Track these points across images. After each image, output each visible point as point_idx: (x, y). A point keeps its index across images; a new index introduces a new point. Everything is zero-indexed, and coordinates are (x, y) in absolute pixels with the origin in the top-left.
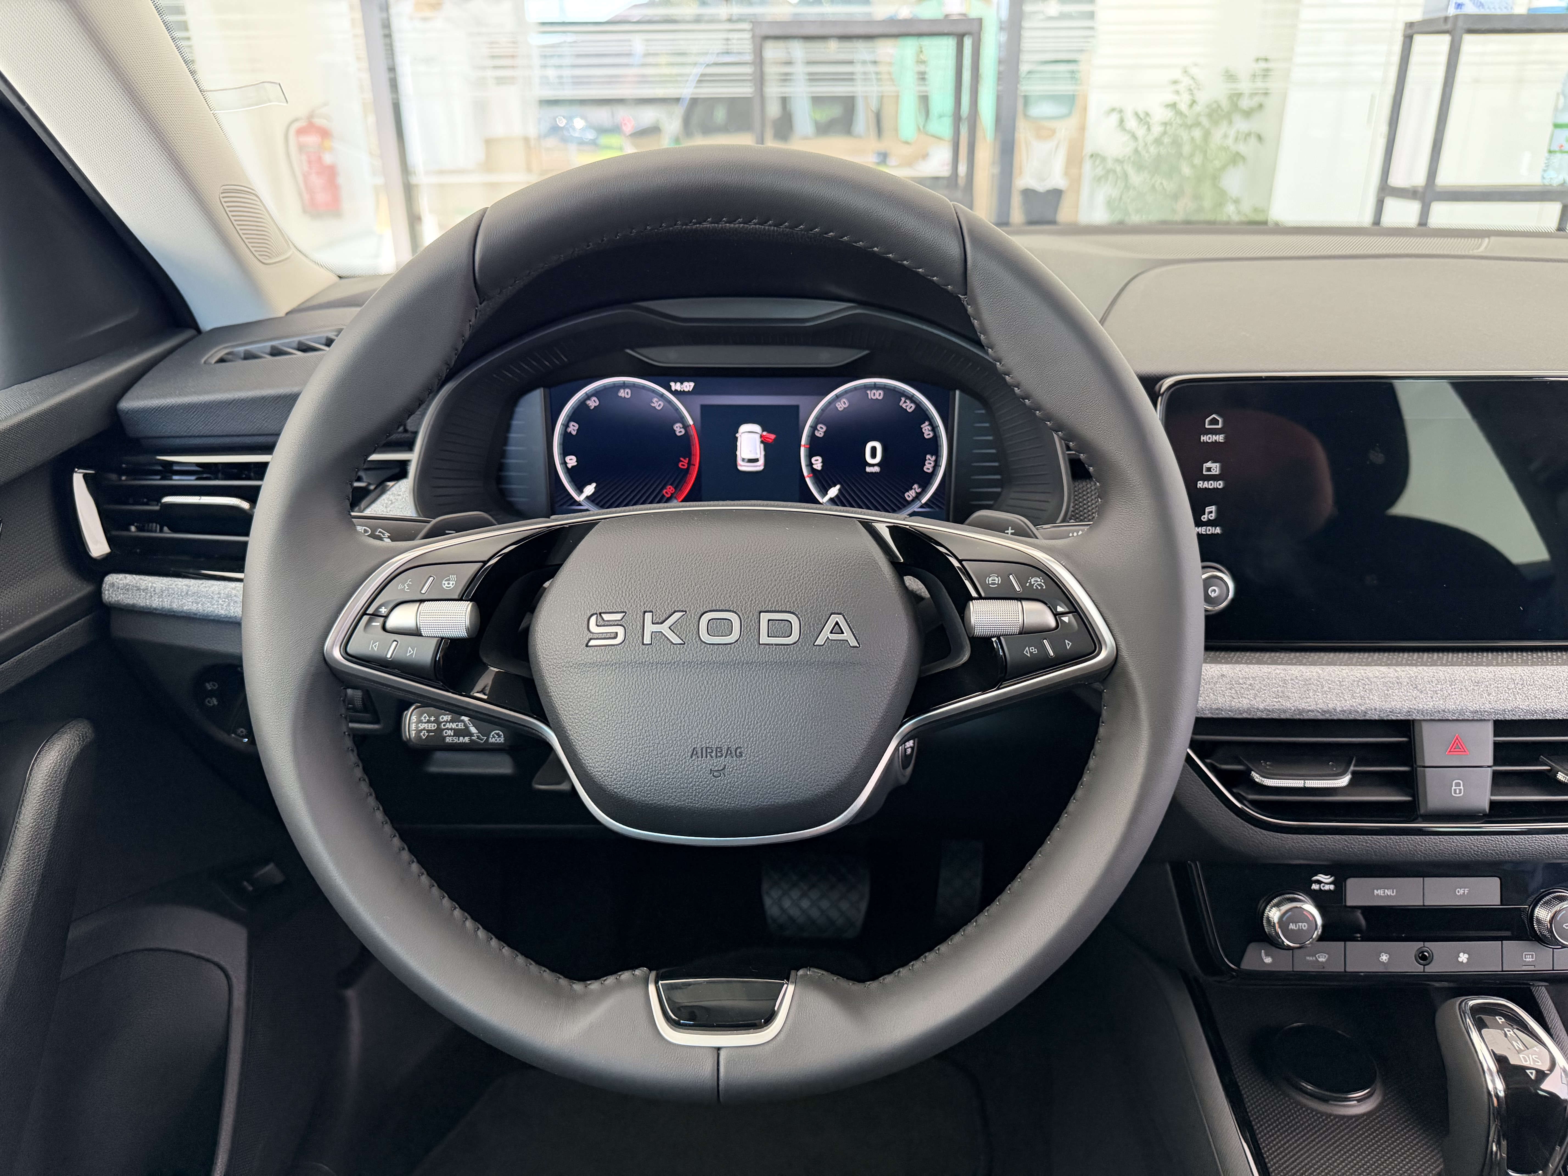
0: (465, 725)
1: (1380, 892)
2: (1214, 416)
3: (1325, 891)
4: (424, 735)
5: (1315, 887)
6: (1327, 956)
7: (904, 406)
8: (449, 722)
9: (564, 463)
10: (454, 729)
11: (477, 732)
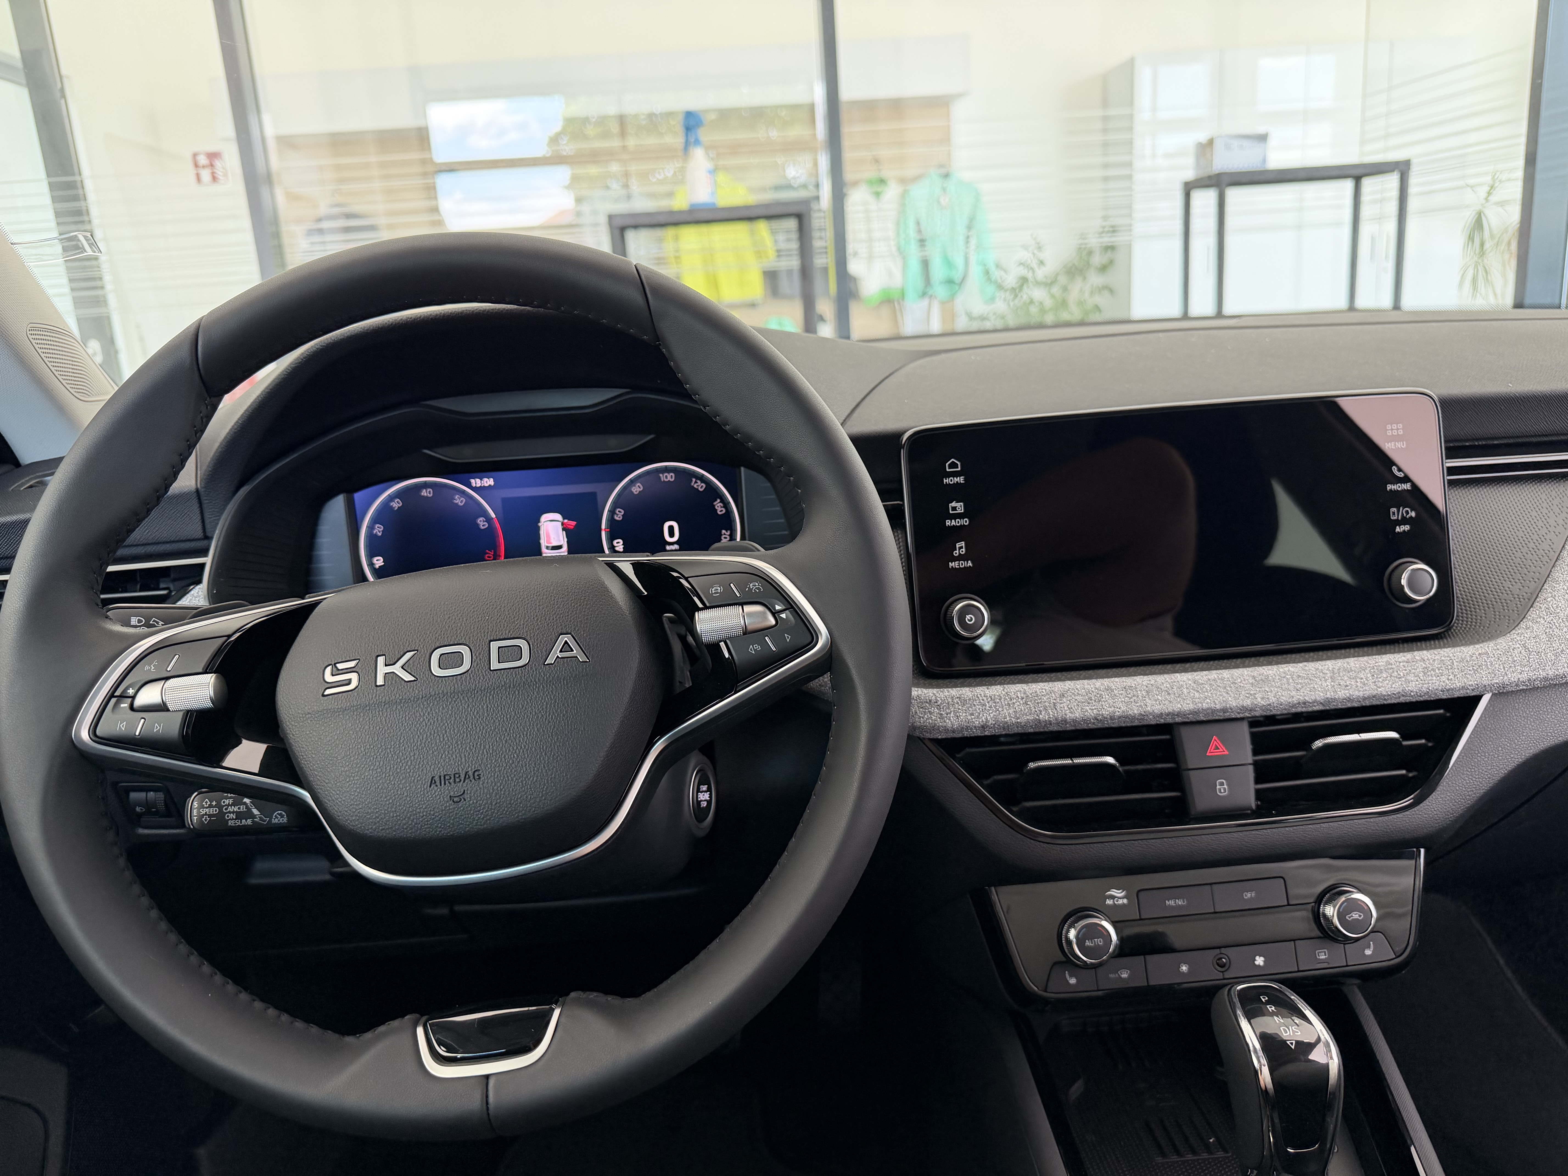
0: (247, 807)
1: (1171, 903)
2: (953, 460)
3: (1119, 905)
4: (206, 820)
5: (1109, 902)
6: (1129, 971)
7: (695, 486)
8: (231, 806)
9: (371, 565)
10: (236, 812)
11: (259, 813)
